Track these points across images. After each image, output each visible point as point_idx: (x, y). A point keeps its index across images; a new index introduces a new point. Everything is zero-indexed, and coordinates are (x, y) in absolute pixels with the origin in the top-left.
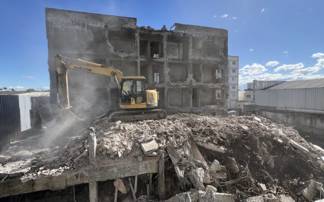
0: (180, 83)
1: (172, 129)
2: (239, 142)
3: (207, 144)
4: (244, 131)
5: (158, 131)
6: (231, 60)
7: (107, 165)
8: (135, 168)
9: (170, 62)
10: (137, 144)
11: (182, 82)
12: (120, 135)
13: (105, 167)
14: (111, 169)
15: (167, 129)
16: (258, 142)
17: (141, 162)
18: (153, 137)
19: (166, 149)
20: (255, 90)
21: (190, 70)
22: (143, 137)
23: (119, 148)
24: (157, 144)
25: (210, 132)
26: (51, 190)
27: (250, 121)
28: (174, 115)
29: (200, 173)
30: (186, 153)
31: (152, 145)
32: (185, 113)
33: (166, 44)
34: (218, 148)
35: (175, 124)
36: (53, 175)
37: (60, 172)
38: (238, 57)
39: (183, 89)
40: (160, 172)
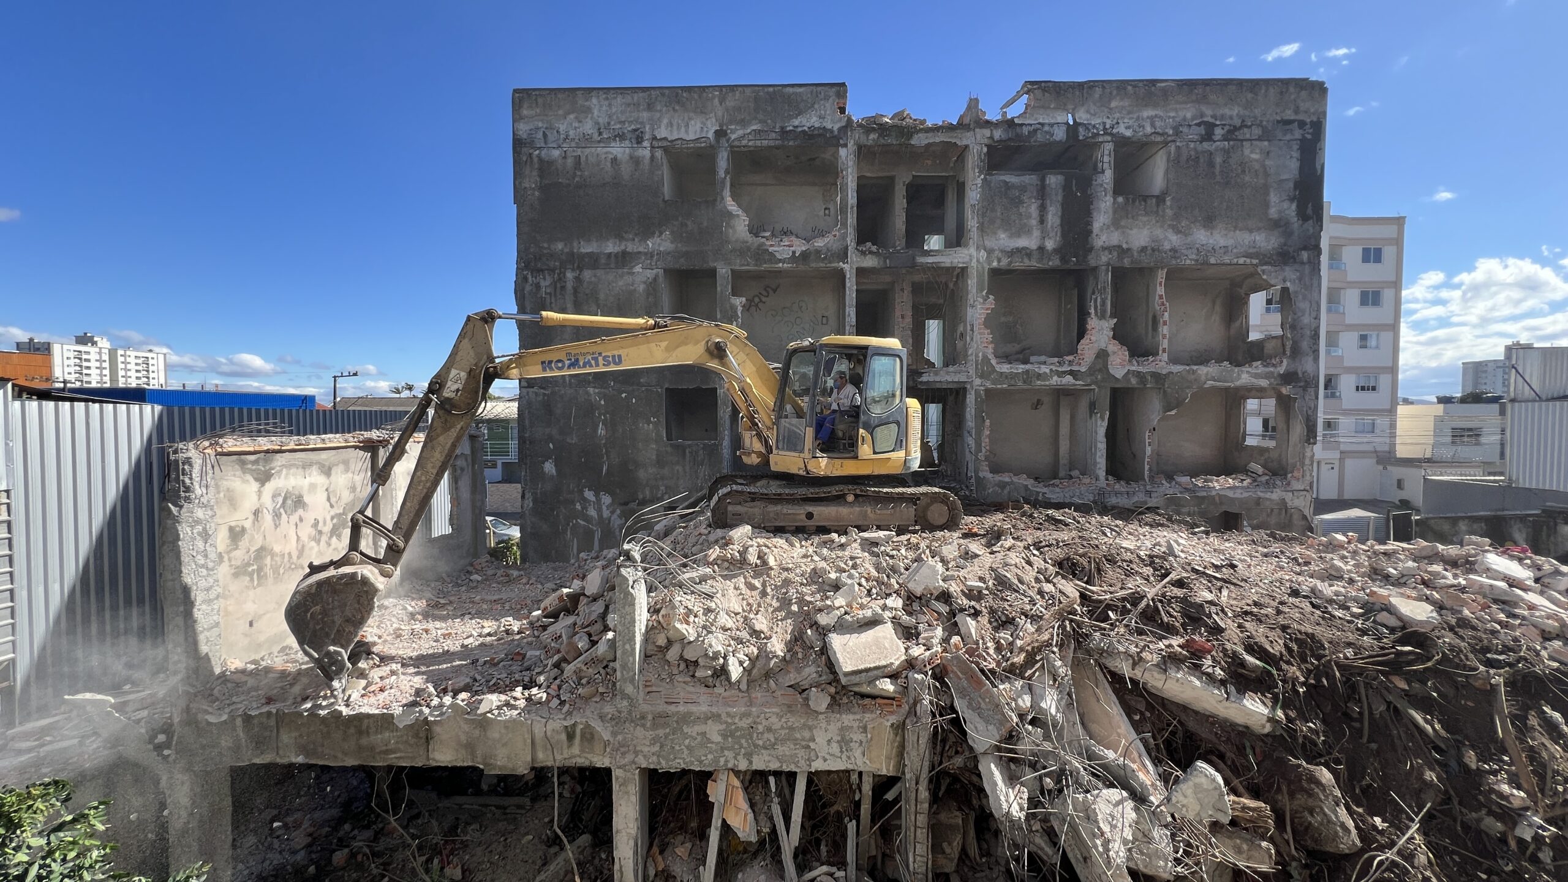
0: (1045, 363)
1: (981, 579)
2: (1368, 685)
3: (1165, 671)
4: (1404, 628)
5: (911, 586)
6: (1354, 241)
7: (681, 708)
8: (796, 739)
9: (995, 264)
10: (809, 631)
11: (1056, 359)
12: (742, 586)
13: (674, 714)
14: (698, 728)
15: (952, 578)
16: (1505, 703)
17: (821, 717)
18: (884, 608)
19: (940, 674)
20: (1513, 401)
21: (1101, 298)
22: (837, 603)
23: (732, 642)
24: (900, 643)
25: (1185, 614)
26: (482, 770)
27: (1455, 576)
28: (1001, 516)
29: (1113, 817)
30: (1043, 705)
31: (877, 642)
32: (1058, 506)
33: (979, 181)
34: (1228, 704)
35: (999, 556)
36: (489, 715)
37: (514, 707)
38: (1399, 221)
39: (1060, 393)
40: (908, 776)
